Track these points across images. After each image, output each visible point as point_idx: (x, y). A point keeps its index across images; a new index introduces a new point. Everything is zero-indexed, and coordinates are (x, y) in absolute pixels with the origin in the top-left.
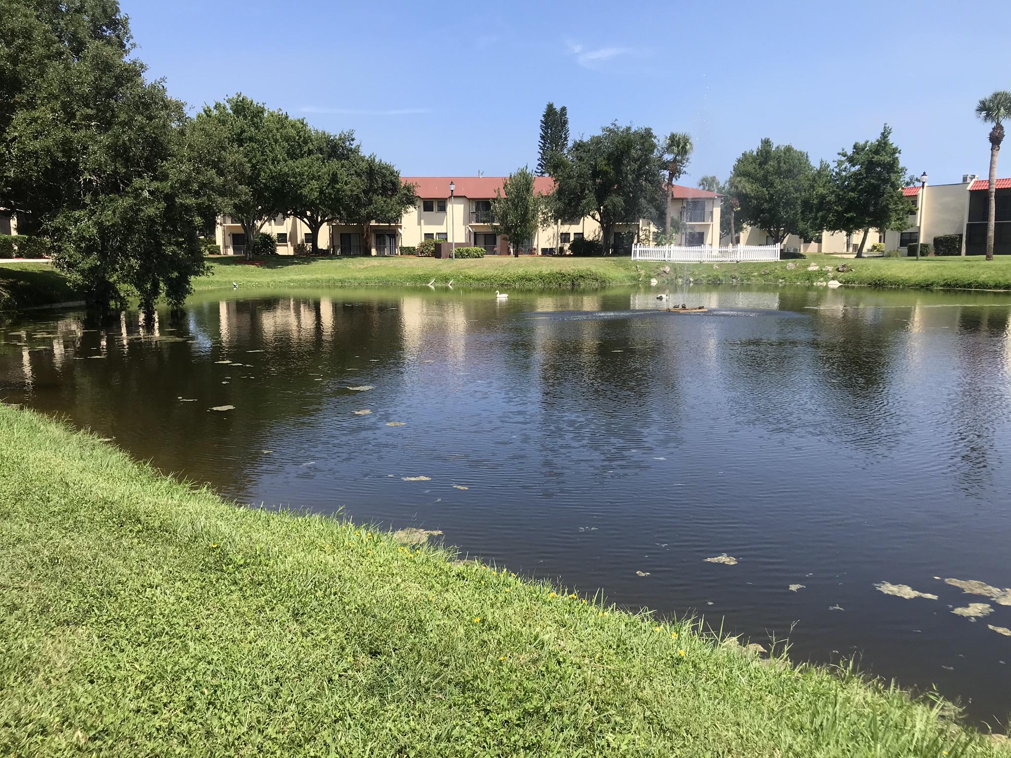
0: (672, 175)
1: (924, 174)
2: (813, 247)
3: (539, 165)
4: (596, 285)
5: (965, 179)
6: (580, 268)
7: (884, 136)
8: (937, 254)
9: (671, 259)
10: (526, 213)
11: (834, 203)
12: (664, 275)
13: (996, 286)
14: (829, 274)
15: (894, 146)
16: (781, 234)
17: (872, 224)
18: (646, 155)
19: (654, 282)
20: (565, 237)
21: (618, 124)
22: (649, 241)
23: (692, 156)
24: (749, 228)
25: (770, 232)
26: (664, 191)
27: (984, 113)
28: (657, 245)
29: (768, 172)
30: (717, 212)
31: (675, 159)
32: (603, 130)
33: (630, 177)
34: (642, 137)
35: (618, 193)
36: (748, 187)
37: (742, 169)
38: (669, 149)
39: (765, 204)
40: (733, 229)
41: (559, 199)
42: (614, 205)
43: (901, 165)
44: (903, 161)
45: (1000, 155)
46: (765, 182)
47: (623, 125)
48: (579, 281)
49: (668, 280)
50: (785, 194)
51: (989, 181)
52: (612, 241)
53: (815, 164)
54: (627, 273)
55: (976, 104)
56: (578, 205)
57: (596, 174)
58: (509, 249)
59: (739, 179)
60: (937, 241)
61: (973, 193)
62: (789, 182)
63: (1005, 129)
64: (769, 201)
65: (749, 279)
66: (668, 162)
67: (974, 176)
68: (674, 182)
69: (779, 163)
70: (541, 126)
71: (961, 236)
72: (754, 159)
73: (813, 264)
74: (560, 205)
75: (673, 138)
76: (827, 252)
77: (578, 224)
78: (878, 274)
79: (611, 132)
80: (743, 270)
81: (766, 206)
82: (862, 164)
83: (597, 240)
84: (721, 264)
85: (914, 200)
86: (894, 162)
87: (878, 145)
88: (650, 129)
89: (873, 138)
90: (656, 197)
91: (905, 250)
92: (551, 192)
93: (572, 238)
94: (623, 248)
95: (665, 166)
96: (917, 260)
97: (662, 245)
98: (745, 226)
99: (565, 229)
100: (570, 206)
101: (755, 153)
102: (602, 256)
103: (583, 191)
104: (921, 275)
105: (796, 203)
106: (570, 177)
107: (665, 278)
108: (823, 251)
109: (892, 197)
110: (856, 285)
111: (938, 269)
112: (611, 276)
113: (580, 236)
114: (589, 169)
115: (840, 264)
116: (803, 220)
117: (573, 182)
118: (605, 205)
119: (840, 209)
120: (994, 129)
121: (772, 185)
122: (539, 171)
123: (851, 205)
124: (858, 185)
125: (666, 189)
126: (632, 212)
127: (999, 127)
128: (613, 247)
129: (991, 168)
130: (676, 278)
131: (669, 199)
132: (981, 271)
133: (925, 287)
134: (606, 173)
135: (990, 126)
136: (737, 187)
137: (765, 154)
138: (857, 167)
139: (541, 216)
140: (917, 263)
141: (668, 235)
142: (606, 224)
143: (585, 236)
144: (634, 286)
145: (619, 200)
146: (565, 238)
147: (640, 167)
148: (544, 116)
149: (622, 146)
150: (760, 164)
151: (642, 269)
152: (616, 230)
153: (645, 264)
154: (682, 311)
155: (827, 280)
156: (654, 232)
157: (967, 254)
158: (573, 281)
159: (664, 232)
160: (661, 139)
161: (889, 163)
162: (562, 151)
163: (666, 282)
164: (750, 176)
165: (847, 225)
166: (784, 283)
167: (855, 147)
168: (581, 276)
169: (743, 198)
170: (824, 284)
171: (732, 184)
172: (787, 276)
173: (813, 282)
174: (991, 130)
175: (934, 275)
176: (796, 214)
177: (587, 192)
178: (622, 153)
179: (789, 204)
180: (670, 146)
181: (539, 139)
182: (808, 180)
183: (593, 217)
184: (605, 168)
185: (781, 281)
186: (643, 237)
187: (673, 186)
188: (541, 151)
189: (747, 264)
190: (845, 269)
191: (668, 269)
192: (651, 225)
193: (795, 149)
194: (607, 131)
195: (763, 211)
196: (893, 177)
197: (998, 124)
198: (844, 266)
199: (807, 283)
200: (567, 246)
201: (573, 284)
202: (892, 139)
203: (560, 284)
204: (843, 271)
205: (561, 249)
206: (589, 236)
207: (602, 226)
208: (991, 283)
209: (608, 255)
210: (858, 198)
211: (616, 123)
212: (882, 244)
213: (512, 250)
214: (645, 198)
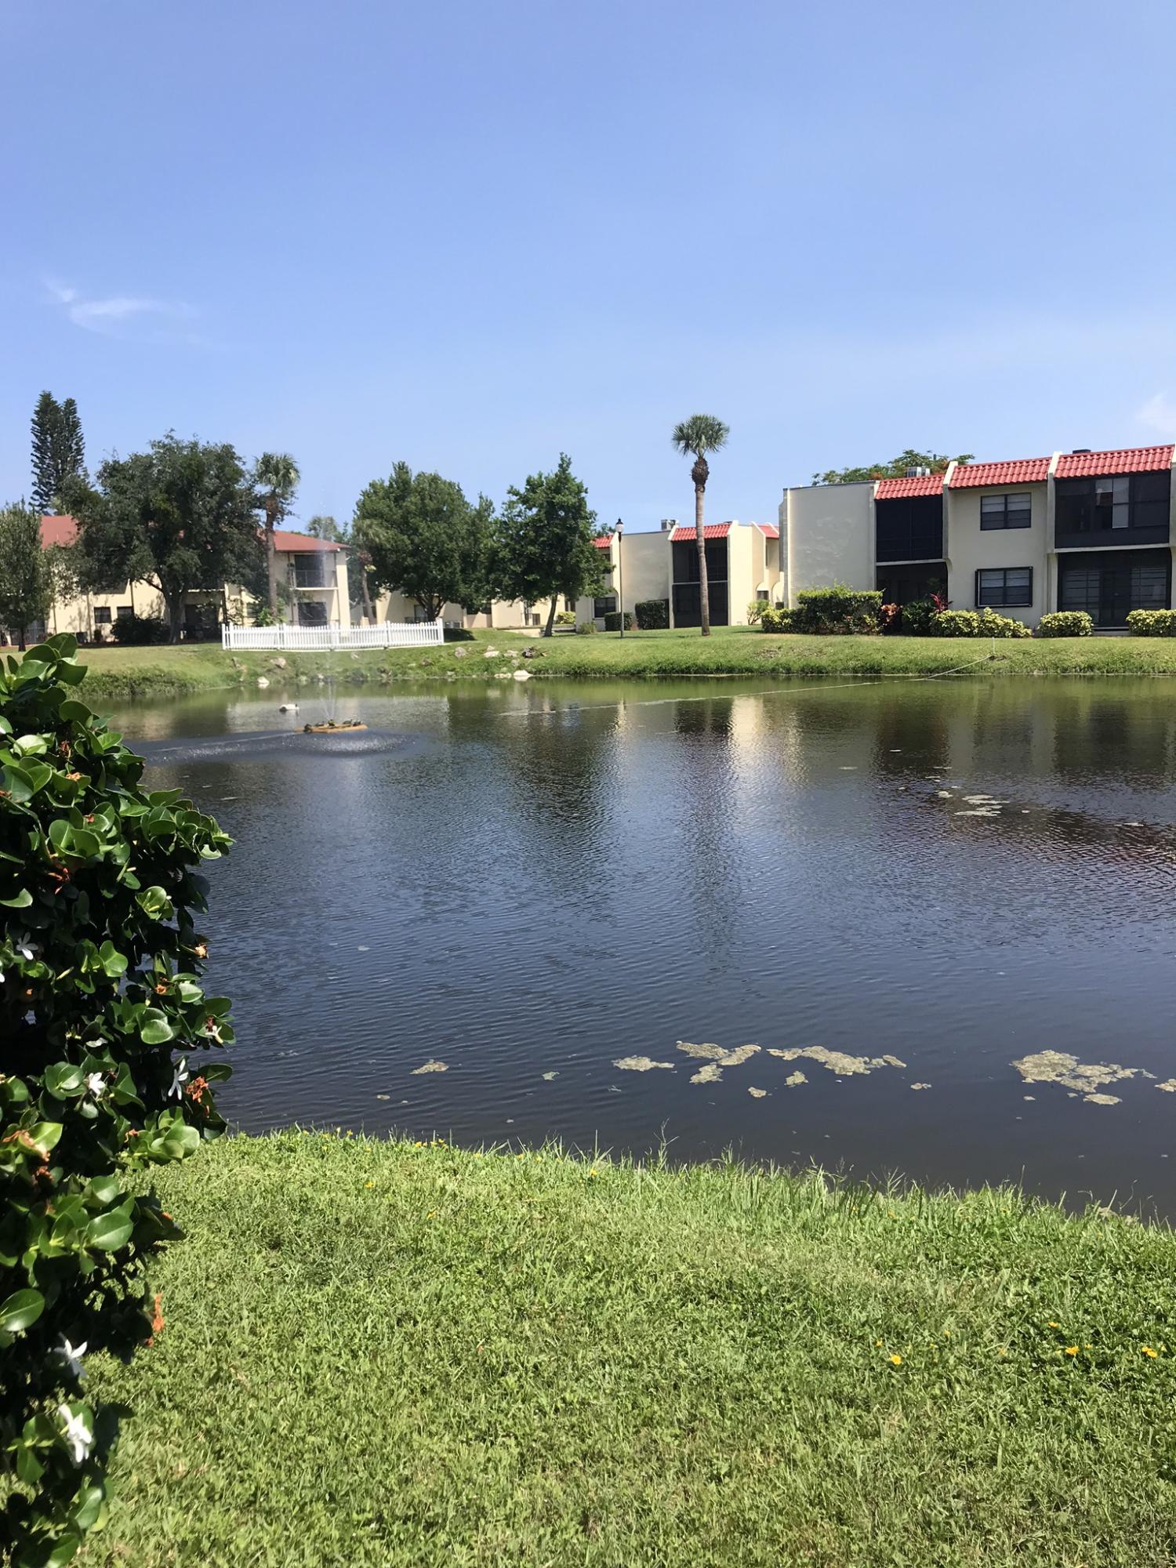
0: (271, 518)
1: (620, 522)
2: (480, 619)
3: (36, 493)
4: (172, 691)
5: (664, 525)
6: (142, 665)
7: (564, 466)
8: (641, 626)
9: (285, 646)
10: (33, 579)
11: (511, 560)
12: (278, 671)
13: (718, 670)
14: (514, 661)
15: (578, 481)
16: (435, 601)
17: (559, 590)
18: (227, 487)
19: (264, 683)
20: (102, 614)
21: (177, 436)
22: (242, 617)
23: (299, 488)
24: (388, 594)
25: (419, 599)
26: (259, 540)
27: (682, 444)
28: (258, 624)
29: (409, 513)
30: (342, 571)
31: (273, 494)
32: (153, 446)
33: (205, 519)
34: (219, 457)
35: (186, 543)
36: (382, 534)
37: (369, 506)
38: (262, 476)
39: (409, 559)
40: (367, 596)
41: (89, 554)
42: (184, 563)
43: (589, 508)
44: (592, 502)
45: (706, 496)
46: (404, 525)
47: (184, 437)
48: (143, 686)
49: (284, 678)
50: (436, 543)
51: (697, 528)
52: (183, 619)
53: (473, 501)
54: (219, 670)
55: (672, 432)
56: (122, 562)
57: (147, 514)
58: (3, 636)
59: (368, 522)
60: (639, 609)
61: (676, 545)
62: (440, 527)
63: (709, 465)
64: (413, 554)
65: (404, 673)
66: (262, 496)
67: (673, 523)
68: (275, 527)
69: (423, 499)
70: (33, 429)
71: (667, 601)
72: (388, 492)
73: (490, 648)
74: (91, 563)
75: (267, 461)
76: (500, 626)
77: (123, 591)
78: (578, 659)
79: (168, 450)
80: (393, 660)
81: (409, 561)
82: (541, 506)
83: (158, 618)
84: (363, 652)
85: (607, 553)
86: (580, 505)
87: (558, 481)
88: (231, 446)
89: (551, 470)
90: (249, 549)
91: (601, 622)
92: (72, 543)
93: (114, 615)
94: (202, 629)
95: (259, 502)
96: (622, 637)
97: (268, 624)
98: (382, 591)
99: (101, 600)
100: (109, 565)
101: (387, 484)
102: (171, 644)
103: (129, 542)
104: (630, 659)
105: (452, 556)
106: (104, 519)
107: (278, 675)
108: (495, 625)
109: (582, 552)
110: (551, 676)
111: (649, 650)
112: (195, 676)
113: (127, 612)
114: (135, 507)
115: (526, 646)
116: (464, 581)
117: (111, 528)
118: (168, 563)
119: (518, 569)
120: (696, 464)
121: (416, 531)
122: (37, 503)
123: (532, 565)
124: (538, 535)
125: (263, 538)
126: (213, 574)
127: (701, 462)
128: (186, 627)
129: (697, 515)
130: (297, 675)
131: (271, 553)
132: (699, 651)
133: (635, 675)
134: (166, 513)
135: (692, 458)
136: (366, 534)
137: (402, 486)
138: (535, 510)
139: (59, 584)
140: (623, 642)
141: (275, 609)
142: (172, 591)
143: (137, 611)
144: (233, 690)
145: (191, 556)
146: (101, 616)
147: (220, 505)
148: (37, 413)
149: (188, 472)
150: (396, 500)
151: (241, 663)
152: (190, 601)
153: (247, 655)
154: (329, 731)
155: (512, 671)
156: (249, 604)
157: (676, 626)
158: (132, 687)
159: (267, 603)
160: (249, 461)
161: (573, 506)
162: (74, 471)
163: (283, 681)
164: (382, 517)
165: (530, 592)
166: (454, 677)
167: (528, 482)
168: (145, 679)
169: (377, 552)
170: (509, 675)
171: (358, 530)
172: (457, 667)
173: (493, 674)
174: (693, 466)
175: (646, 657)
176: (453, 573)
177: (137, 543)
178: (190, 483)
179: (443, 559)
180: (266, 472)
181: (32, 450)
182: (467, 523)
183: (150, 583)
184: (164, 506)
185: (449, 673)
186: (232, 611)
187: (273, 532)
188: (37, 471)
189: (400, 651)
190: (533, 653)
191: (282, 662)
192: (243, 593)
193: (443, 478)
194: (159, 447)
195: (406, 570)
196: (581, 524)
197: (701, 457)
198: (532, 649)
199: (486, 675)
200: (107, 628)
201: (133, 693)
202: (573, 471)
203: (110, 694)
204: (531, 657)
205: (98, 633)
206: (143, 610)
207: (166, 595)
208: (712, 666)
209: (180, 642)
210: (541, 554)
211: (173, 434)
212: (570, 612)
213: (9, 638)
214: (232, 552)
